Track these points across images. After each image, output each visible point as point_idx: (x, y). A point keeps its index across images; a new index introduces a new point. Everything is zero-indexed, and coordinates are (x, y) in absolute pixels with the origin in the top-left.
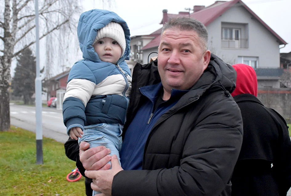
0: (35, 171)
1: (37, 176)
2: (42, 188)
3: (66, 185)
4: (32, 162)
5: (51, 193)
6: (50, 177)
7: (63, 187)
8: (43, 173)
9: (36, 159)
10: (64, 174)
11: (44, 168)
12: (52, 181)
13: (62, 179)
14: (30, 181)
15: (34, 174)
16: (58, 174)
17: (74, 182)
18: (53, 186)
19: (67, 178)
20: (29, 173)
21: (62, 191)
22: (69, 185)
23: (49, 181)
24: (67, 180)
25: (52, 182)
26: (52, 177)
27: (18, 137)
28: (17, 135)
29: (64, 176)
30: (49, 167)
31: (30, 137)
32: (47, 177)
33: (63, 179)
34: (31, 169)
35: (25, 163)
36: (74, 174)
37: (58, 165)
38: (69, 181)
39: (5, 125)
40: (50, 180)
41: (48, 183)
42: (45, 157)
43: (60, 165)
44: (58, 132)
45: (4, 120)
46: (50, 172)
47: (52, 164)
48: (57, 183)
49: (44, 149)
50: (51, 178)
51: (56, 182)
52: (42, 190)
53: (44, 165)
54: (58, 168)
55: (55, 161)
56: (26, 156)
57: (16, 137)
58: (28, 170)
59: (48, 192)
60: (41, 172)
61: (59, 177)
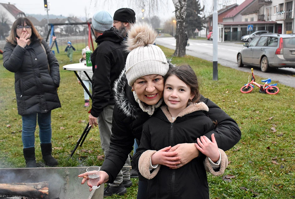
0: (213, 85)
1: (216, 88)
2: (223, 96)
3: (241, 95)
4: (209, 79)
5: (230, 100)
6: (227, 90)
7: (239, 96)
8: (220, 87)
9: (212, 77)
10: (238, 88)
11: (221, 83)
12: (229, 92)
13: (236, 91)
14: (212, 91)
15: (214, 87)
16: (233, 88)
17: (247, 93)
18: (231, 96)
19: (241, 90)
20: (210, 86)
21: (239, 99)
22: (244, 95)
23: (226, 92)
24: (241, 92)
25: (229, 93)
26: (229, 89)
27: (193, 62)
28: (192, 60)
29: (237, 89)
30: (224, 83)
31: (201, 62)
32: (225, 90)
33: (238, 91)
34: (211, 83)
35: (204, 79)
36: (246, 88)
37: (231, 81)
38: (242, 93)
39: (182, 52)
40: (227, 92)
41: (226, 93)
42: (219, 75)
43: (232, 81)
45: (181, 49)
46: (226, 86)
47: (225, 80)
48: (233, 94)
50: (228, 90)
51: (232, 93)
52: (223, 98)
53: (220, 81)
54: (231, 83)
55: (228, 79)
56: (204, 74)
57: (191, 61)
58: (208, 84)
59: (228, 99)
60: (219, 85)
61: (233, 89)
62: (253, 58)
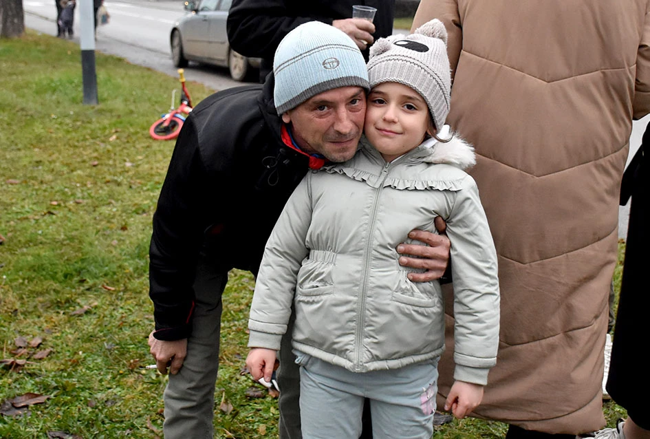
0: (81, 118)
1: (85, 128)
2: (96, 150)
3: (148, 147)
4: (74, 101)
5: (115, 160)
6: (113, 131)
7: (142, 150)
8: (98, 122)
9: (82, 94)
10: (145, 124)
11: (100, 112)
12: (117, 138)
13: (140, 135)
14: (69, 136)
15: (79, 123)
16: (131, 125)
17: (166, 140)
18: (120, 148)
19: (152, 132)
20: (68, 121)
21: (140, 157)
22: (155, 146)
23: (111, 139)
24: (151, 137)
25: (118, 141)
26: (119, 130)
27: (43, 52)
28: (42, 47)
29: (144, 129)
30: (111, 111)
31: (69, 53)
32: (107, 132)
33: (143, 135)
34: (72, 113)
35: (59, 102)
36: (166, 124)
37: (132, 107)
38: (155, 139)
39: (13, 22)
40: (114, 137)
41: (109, 142)
42: (102, 91)
43: (136, 107)
44: (132, 45)
46: (114, 120)
47: (118, 104)
48: (128, 142)
49: (101, 74)
50: (116, 132)
51: (126, 141)
52: (95, 154)
53: (101, 106)
54: (132, 112)
55: (126, 100)
56: (61, 88)
57: (39, 51)
58: (66, 116)
59: (109, 158)
60: (94, 120)
61: (132, 130)
62: (210, 42)
